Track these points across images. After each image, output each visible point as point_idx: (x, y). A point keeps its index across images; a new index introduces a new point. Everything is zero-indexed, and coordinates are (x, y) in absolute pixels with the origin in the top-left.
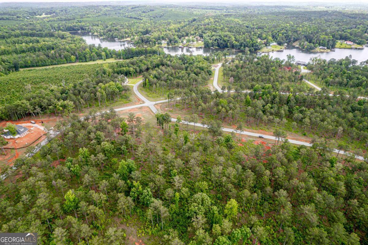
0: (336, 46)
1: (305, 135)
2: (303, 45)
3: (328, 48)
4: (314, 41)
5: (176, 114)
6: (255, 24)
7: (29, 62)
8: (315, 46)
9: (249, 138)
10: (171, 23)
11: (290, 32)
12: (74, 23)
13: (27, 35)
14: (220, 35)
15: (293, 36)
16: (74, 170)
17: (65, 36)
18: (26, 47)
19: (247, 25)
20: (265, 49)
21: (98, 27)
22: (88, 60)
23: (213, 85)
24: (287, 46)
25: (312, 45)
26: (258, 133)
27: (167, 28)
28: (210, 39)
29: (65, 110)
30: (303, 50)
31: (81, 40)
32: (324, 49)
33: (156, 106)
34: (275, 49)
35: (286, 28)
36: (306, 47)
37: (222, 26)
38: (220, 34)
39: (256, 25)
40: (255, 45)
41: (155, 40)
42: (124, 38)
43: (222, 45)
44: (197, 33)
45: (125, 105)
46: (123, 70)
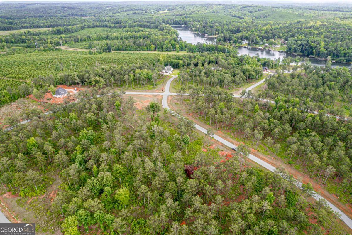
7: (121, 46)
9: (221, 147)
12: (181, 18)
13: (140, 26)
14: (308, 40)
17: (164, 29)
22: (164, 50)
28: (295, 44)
31: (175, 33)
33: (170, 97)
41: (237, 39)
42: (213, 35)
43: (307, 51)
44: (285, 37)
45: (147, 90)
46: (174, 61)
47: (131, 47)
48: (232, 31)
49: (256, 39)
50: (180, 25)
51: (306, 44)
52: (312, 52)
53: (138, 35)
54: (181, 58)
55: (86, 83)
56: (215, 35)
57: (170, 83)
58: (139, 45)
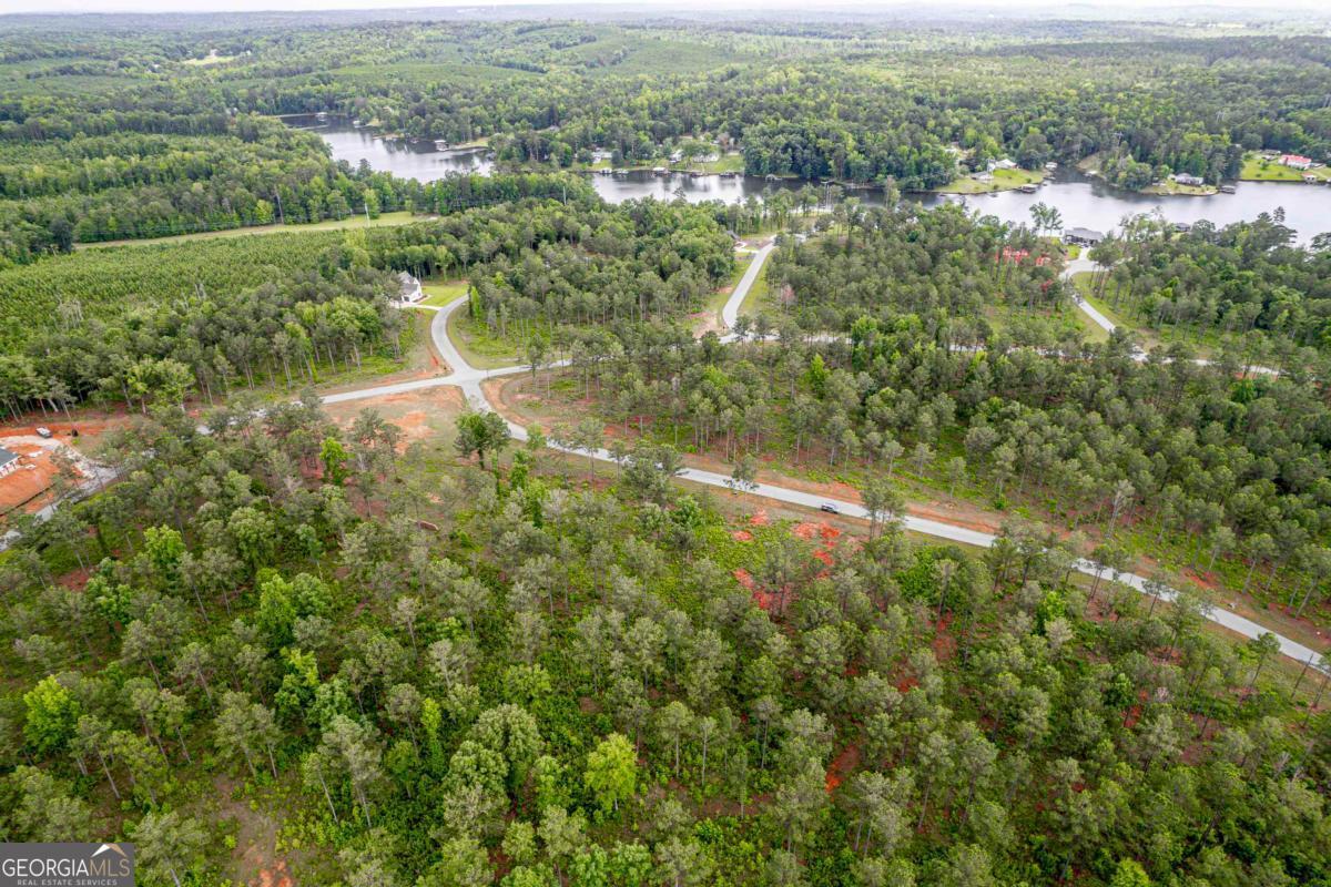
0: (1244, 173)
1: (999, 507)
2: (1114, 167)
3: (1208, 181)
4: (1159, 153)
5: (550, 415)
6: (949, 88)
7: (111, 220)
8: (1157, 175)
9: (785, 512)
10: (644, 86)
11: (1071, 120)
12: (303, 85)
13: (135, 126)
14: (804, 131)
15: (1081, 137)
16: (110, 605)
17: (260, 132)
18: (119, 168)
19: (920, 94)
20: (967, 183)
21: (383, 100)
22: (314, 216)
23: (720, 313)
24: (1053, 172)
25: (1146, 167)
26: (823, 493)
27: (625, 104)
28: (768, 146)
29: (158, 392)
30: (1113, 188)
31: (315, 144)
32: (1192, 184)
33: (486, 385)
34: (1002, 183)
35: (1062, 102)
36: (1123, 175)
37: (822, 97)
38: (807, 124)
39: (951, 94)
40: (926, 166)
41: (569, 148)
42: (467, 140)
43: (809, 166)
44: (725, 124)
45: (380, 379)
46: (412, 253)
47: (164, 218)
48: (531, 119)
49: (638, 142)
50: (309, 110)
51: (801, 143)
52: (826, 166)
53: (162, 164)
54: (423, 237)
55: (96, 396)
56: (475, 138)
57: (445, 337)
58: (198, 208)
